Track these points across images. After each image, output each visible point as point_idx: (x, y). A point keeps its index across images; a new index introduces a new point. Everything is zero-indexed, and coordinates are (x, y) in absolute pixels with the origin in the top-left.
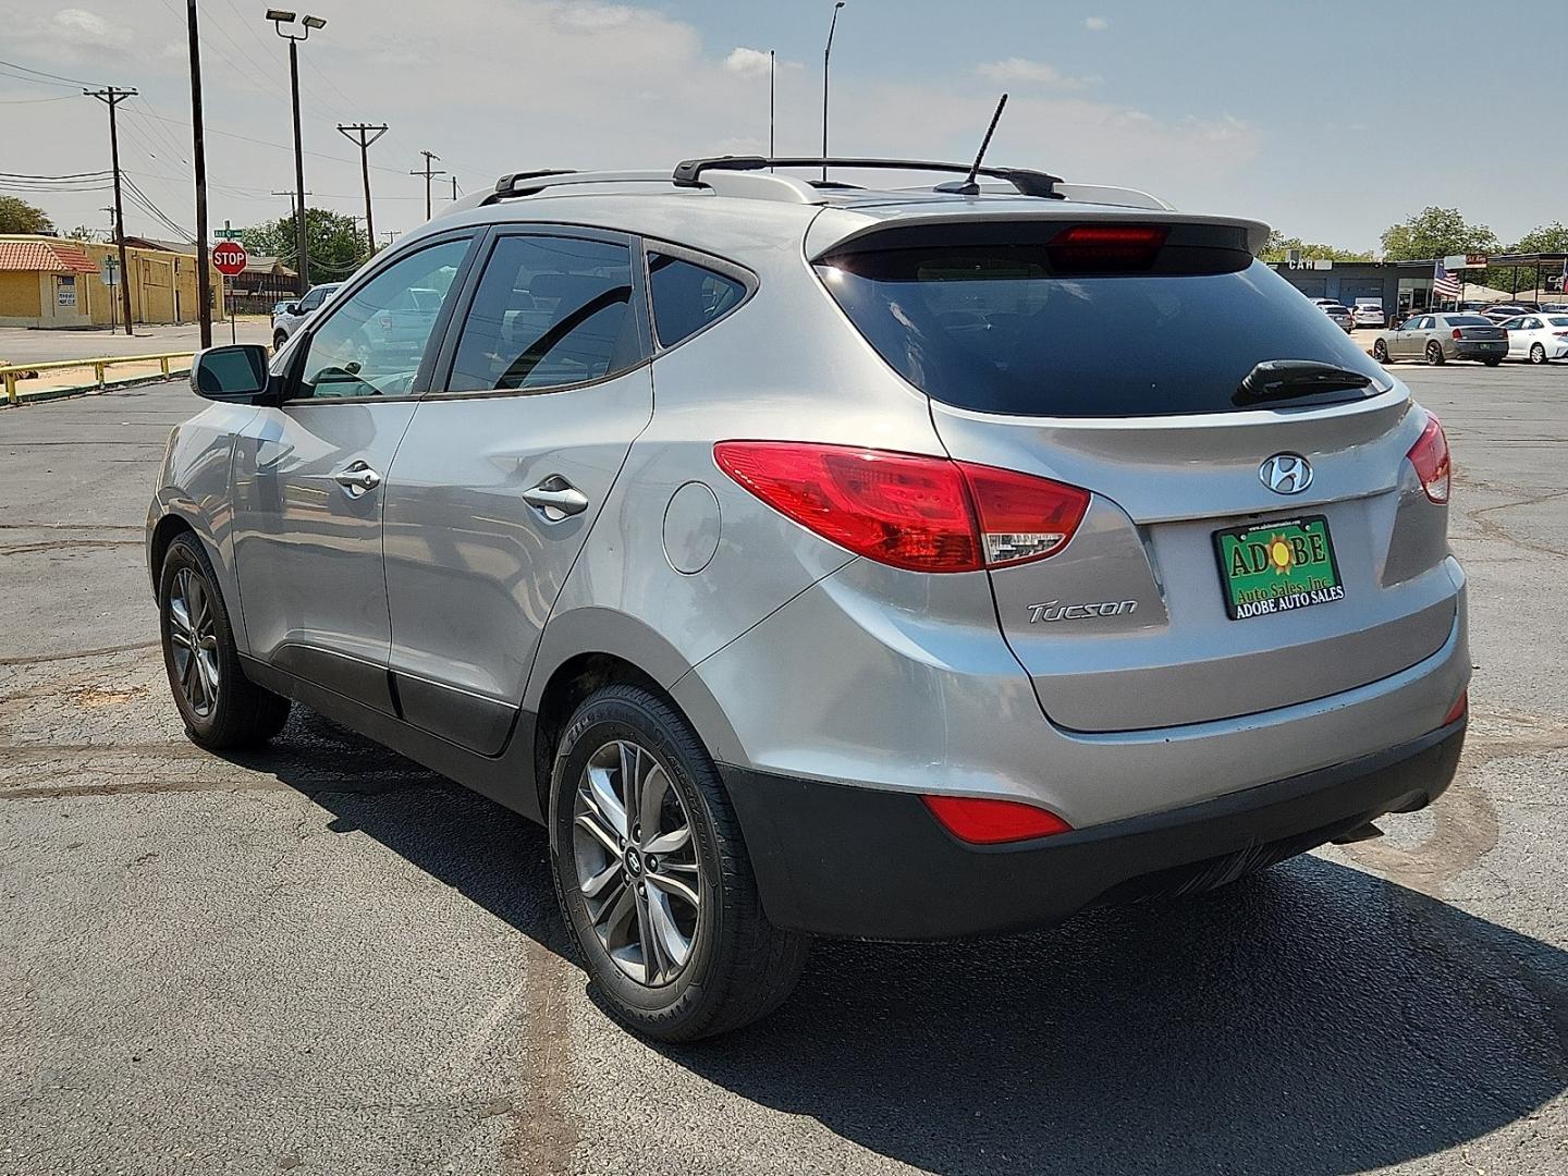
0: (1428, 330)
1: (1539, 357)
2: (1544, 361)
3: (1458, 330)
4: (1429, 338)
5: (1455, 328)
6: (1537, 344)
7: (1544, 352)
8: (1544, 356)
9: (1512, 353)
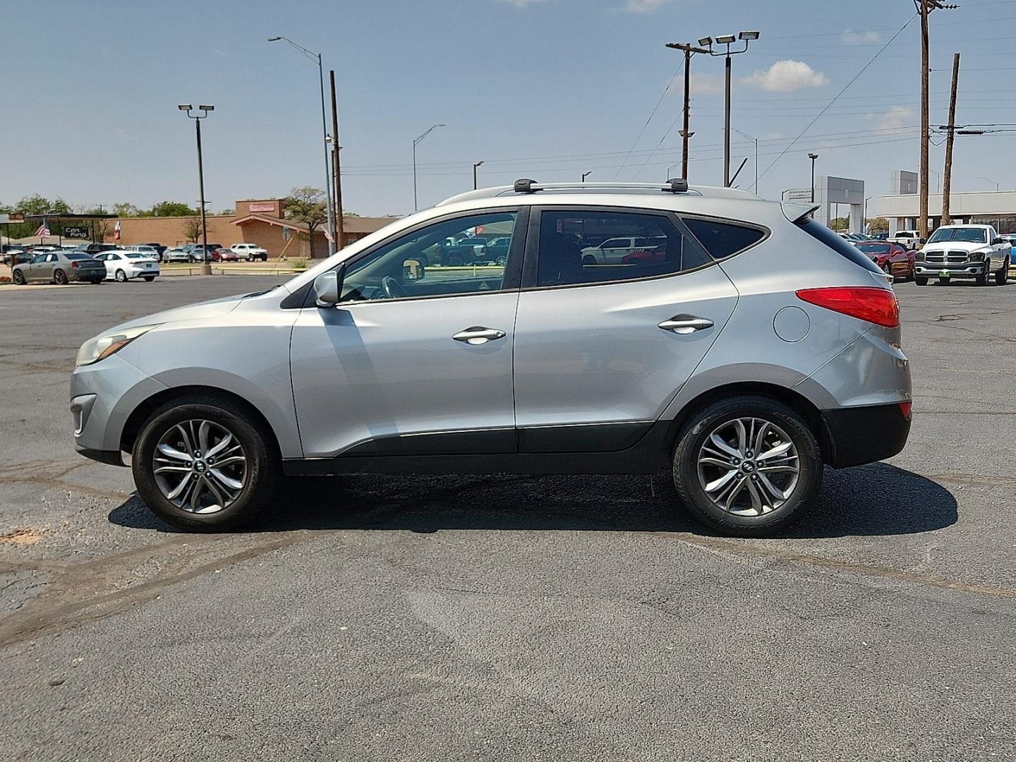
0: (53, 263)
1: (122, 278)
2: (126, 280)
3: (75, 262)
4: (55, 268)
5: (73, 261)
6: (119, 270)
7: (124, 273)
8: (125, 276)
9: (110, 276)
